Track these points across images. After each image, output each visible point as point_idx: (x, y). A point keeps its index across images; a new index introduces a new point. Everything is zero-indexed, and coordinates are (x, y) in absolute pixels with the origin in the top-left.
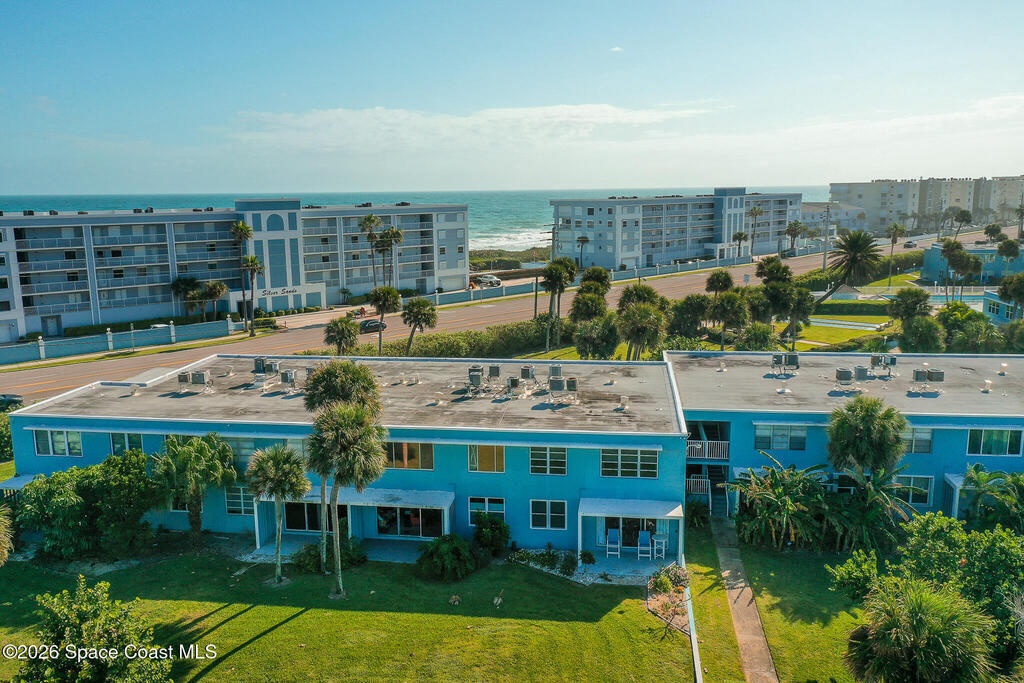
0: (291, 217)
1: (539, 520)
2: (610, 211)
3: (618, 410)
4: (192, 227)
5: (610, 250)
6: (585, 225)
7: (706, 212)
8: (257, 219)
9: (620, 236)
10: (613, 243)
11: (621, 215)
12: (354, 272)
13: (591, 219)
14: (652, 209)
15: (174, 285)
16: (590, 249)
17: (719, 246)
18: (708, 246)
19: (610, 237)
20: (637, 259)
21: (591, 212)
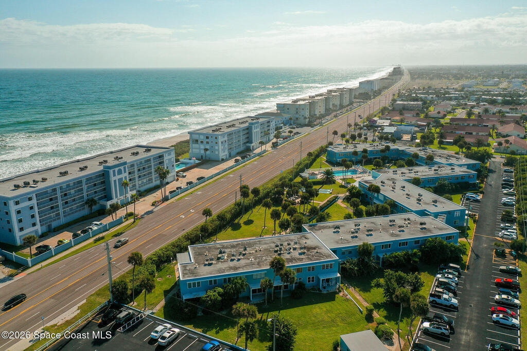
0: (125, 168)
1: (309, 281)
2: (216, 138)
3: (317, 252)
4: (89, 179)
5: (217, 153)
6: (205, 142)
7: (246, 132)
8: (114, 172)
9: (221, 147)
10: (218, 150)
11: (220, 139)
12: (140, 182)
13: (208, 140)
14: (230, 135)
15: (86, 203)
16: (208, 152)
17: (252, 145)
18: (248, 144)
19: (217, 148)
20: (226, 155)
21: (207, 138)
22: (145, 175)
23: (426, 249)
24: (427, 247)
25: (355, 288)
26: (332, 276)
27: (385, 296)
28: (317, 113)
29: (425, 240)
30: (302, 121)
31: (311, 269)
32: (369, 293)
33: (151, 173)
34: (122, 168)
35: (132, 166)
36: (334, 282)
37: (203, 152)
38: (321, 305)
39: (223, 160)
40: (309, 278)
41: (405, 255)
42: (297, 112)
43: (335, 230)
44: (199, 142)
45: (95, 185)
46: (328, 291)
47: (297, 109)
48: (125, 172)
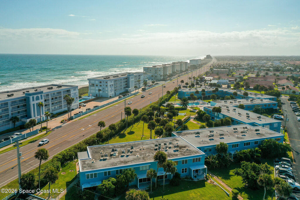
0: (41, 96)
1: (183, 172)
2: (106, 83)
3: (187, 150)
4: (14, 102)
5: (107, 92)
6: (99, 86)
7: (126, 80)
8: (33, 98)
9: (109, 89)
10: (108, 91)
11: (109, 83)
12: (53, 108)
13: (101, 84)
14: (115, 81)
15: (11, 120)
16: (101, 92)
17: (129, 89)
18: (127, 89)
19: (107, 89)
20: (113, 94)
21: (100, 82)
22: (57, 103)
23: (264, 147)
24: (264, 146)
25: (217, 177)
26: (200, 168)
27: (243, 182)
28: (168, 74)
29: (262, 141)
30: (159, 77)
31: (185, 162)
32: (229, 180)
33: (61, 102)
34: (39, 95)
35: (48, 95)
36: (201, 172)
37: (97, 92)
38: (196, 190)
39: (110, 97)
40: (183, 170)
41: (250, 152)
42: (156, 73)
43: (197, 135)
44: (95, 85)
45: (18, 107)
46: (198, 179)
47: (156, 70)
48: (42, 98)
